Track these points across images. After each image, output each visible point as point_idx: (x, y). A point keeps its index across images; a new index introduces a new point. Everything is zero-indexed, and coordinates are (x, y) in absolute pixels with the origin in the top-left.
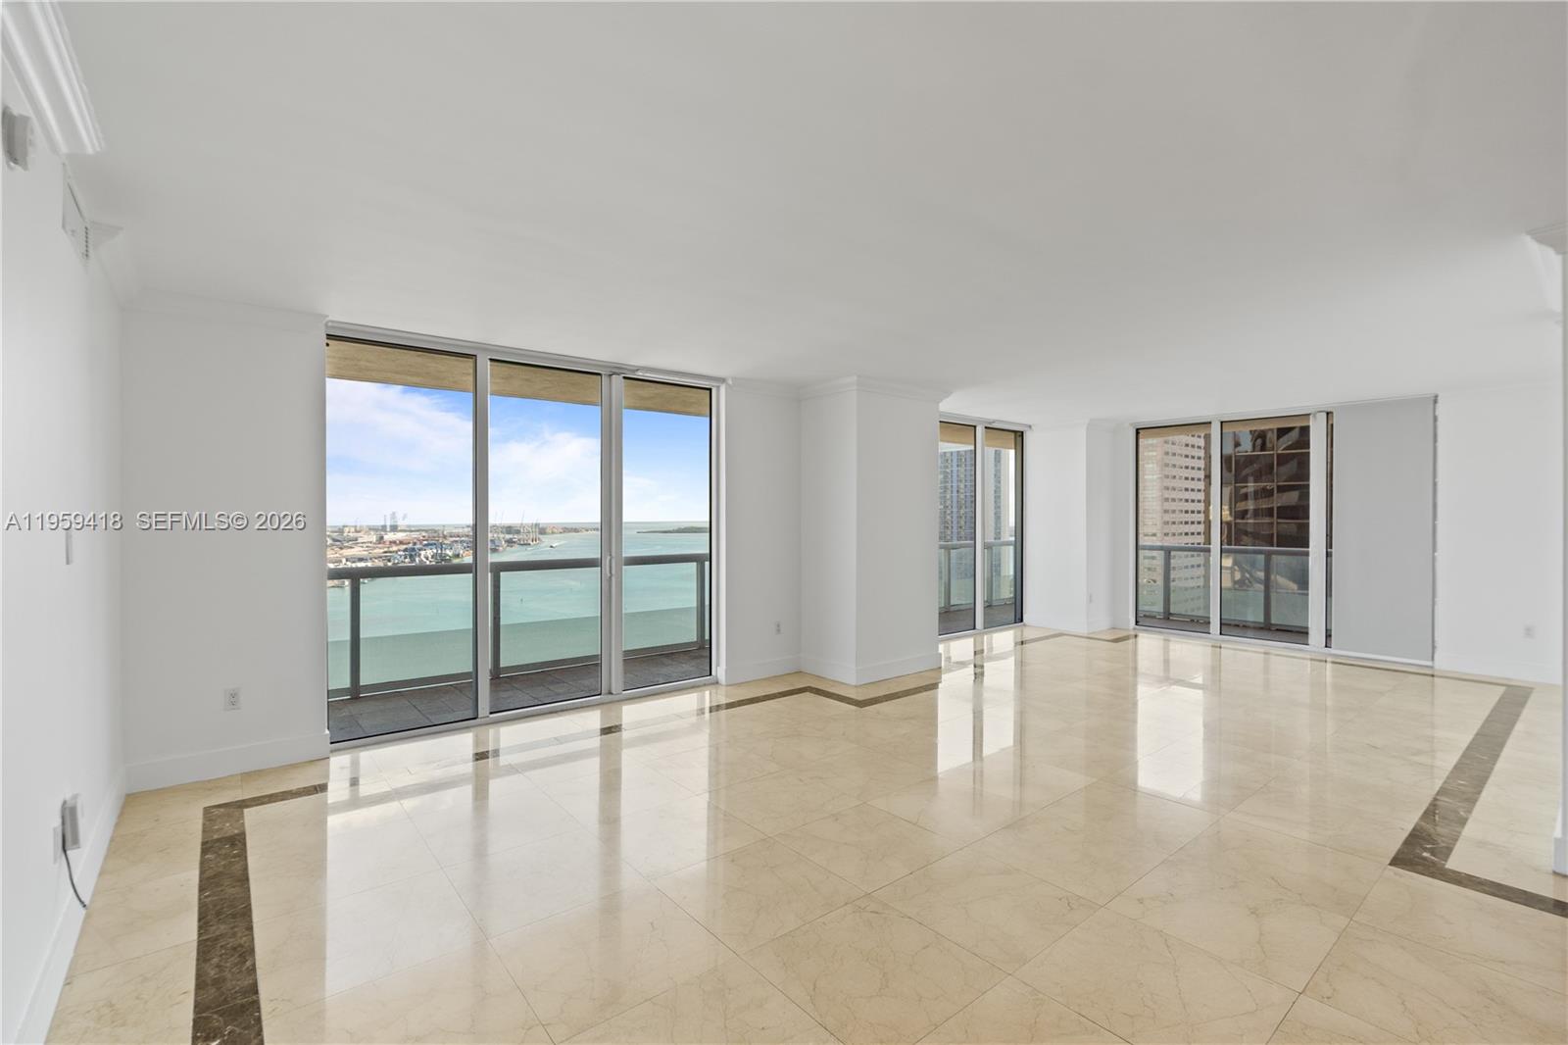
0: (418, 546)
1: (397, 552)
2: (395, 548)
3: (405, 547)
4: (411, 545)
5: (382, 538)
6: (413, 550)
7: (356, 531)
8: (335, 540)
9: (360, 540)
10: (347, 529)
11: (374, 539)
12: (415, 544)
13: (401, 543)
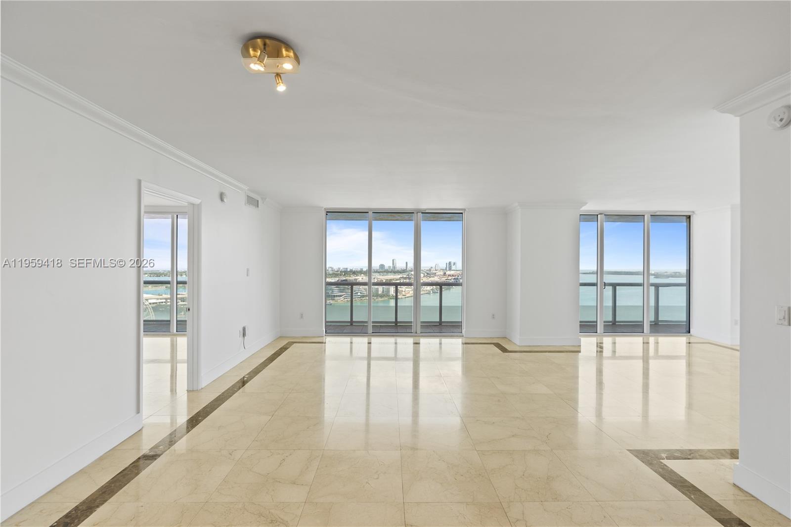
0: (459, 277)
1: (451, 280)
2: (450, 278)
3: (454, 277)
4: (456, 277)
5: (445, 273)
6: (457, 279)
7: (436, 270)
8: (428, 274)
9: (437, 274)
10: (432, 269)
11: (442, 273)
12: (458, 276)
13: (453, 276)
